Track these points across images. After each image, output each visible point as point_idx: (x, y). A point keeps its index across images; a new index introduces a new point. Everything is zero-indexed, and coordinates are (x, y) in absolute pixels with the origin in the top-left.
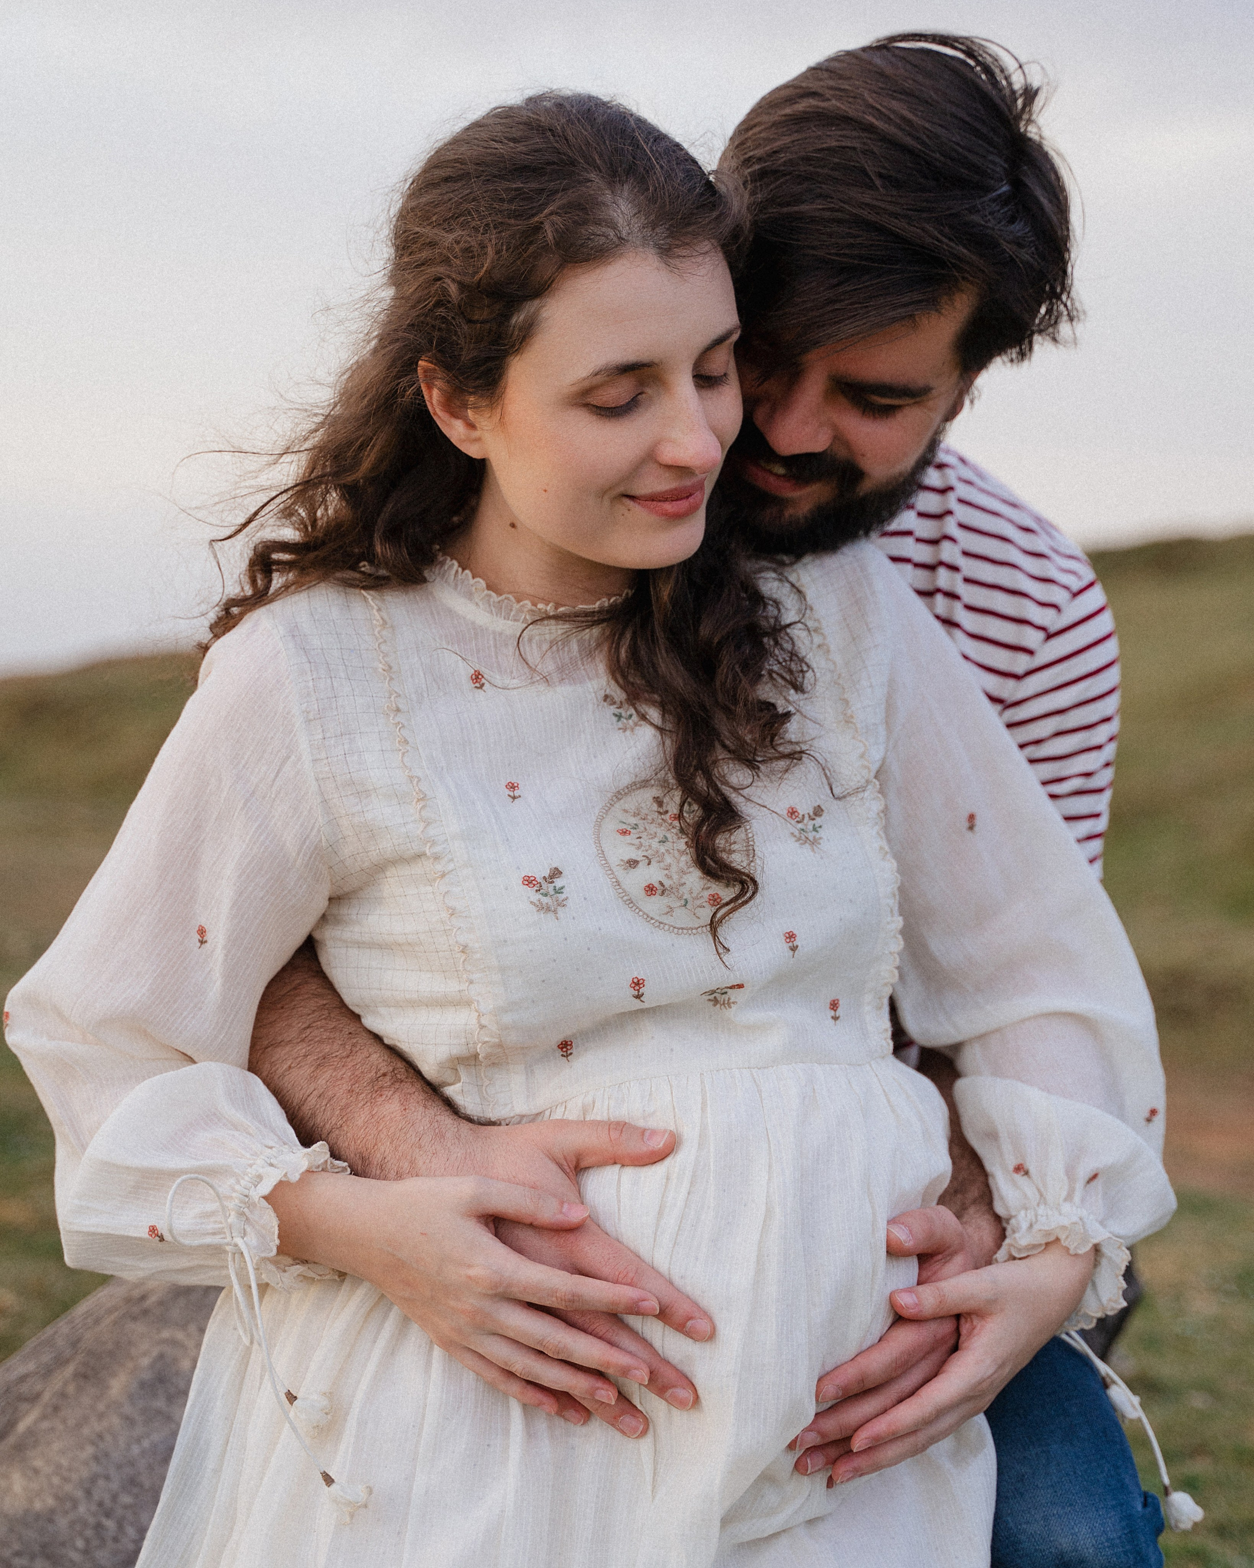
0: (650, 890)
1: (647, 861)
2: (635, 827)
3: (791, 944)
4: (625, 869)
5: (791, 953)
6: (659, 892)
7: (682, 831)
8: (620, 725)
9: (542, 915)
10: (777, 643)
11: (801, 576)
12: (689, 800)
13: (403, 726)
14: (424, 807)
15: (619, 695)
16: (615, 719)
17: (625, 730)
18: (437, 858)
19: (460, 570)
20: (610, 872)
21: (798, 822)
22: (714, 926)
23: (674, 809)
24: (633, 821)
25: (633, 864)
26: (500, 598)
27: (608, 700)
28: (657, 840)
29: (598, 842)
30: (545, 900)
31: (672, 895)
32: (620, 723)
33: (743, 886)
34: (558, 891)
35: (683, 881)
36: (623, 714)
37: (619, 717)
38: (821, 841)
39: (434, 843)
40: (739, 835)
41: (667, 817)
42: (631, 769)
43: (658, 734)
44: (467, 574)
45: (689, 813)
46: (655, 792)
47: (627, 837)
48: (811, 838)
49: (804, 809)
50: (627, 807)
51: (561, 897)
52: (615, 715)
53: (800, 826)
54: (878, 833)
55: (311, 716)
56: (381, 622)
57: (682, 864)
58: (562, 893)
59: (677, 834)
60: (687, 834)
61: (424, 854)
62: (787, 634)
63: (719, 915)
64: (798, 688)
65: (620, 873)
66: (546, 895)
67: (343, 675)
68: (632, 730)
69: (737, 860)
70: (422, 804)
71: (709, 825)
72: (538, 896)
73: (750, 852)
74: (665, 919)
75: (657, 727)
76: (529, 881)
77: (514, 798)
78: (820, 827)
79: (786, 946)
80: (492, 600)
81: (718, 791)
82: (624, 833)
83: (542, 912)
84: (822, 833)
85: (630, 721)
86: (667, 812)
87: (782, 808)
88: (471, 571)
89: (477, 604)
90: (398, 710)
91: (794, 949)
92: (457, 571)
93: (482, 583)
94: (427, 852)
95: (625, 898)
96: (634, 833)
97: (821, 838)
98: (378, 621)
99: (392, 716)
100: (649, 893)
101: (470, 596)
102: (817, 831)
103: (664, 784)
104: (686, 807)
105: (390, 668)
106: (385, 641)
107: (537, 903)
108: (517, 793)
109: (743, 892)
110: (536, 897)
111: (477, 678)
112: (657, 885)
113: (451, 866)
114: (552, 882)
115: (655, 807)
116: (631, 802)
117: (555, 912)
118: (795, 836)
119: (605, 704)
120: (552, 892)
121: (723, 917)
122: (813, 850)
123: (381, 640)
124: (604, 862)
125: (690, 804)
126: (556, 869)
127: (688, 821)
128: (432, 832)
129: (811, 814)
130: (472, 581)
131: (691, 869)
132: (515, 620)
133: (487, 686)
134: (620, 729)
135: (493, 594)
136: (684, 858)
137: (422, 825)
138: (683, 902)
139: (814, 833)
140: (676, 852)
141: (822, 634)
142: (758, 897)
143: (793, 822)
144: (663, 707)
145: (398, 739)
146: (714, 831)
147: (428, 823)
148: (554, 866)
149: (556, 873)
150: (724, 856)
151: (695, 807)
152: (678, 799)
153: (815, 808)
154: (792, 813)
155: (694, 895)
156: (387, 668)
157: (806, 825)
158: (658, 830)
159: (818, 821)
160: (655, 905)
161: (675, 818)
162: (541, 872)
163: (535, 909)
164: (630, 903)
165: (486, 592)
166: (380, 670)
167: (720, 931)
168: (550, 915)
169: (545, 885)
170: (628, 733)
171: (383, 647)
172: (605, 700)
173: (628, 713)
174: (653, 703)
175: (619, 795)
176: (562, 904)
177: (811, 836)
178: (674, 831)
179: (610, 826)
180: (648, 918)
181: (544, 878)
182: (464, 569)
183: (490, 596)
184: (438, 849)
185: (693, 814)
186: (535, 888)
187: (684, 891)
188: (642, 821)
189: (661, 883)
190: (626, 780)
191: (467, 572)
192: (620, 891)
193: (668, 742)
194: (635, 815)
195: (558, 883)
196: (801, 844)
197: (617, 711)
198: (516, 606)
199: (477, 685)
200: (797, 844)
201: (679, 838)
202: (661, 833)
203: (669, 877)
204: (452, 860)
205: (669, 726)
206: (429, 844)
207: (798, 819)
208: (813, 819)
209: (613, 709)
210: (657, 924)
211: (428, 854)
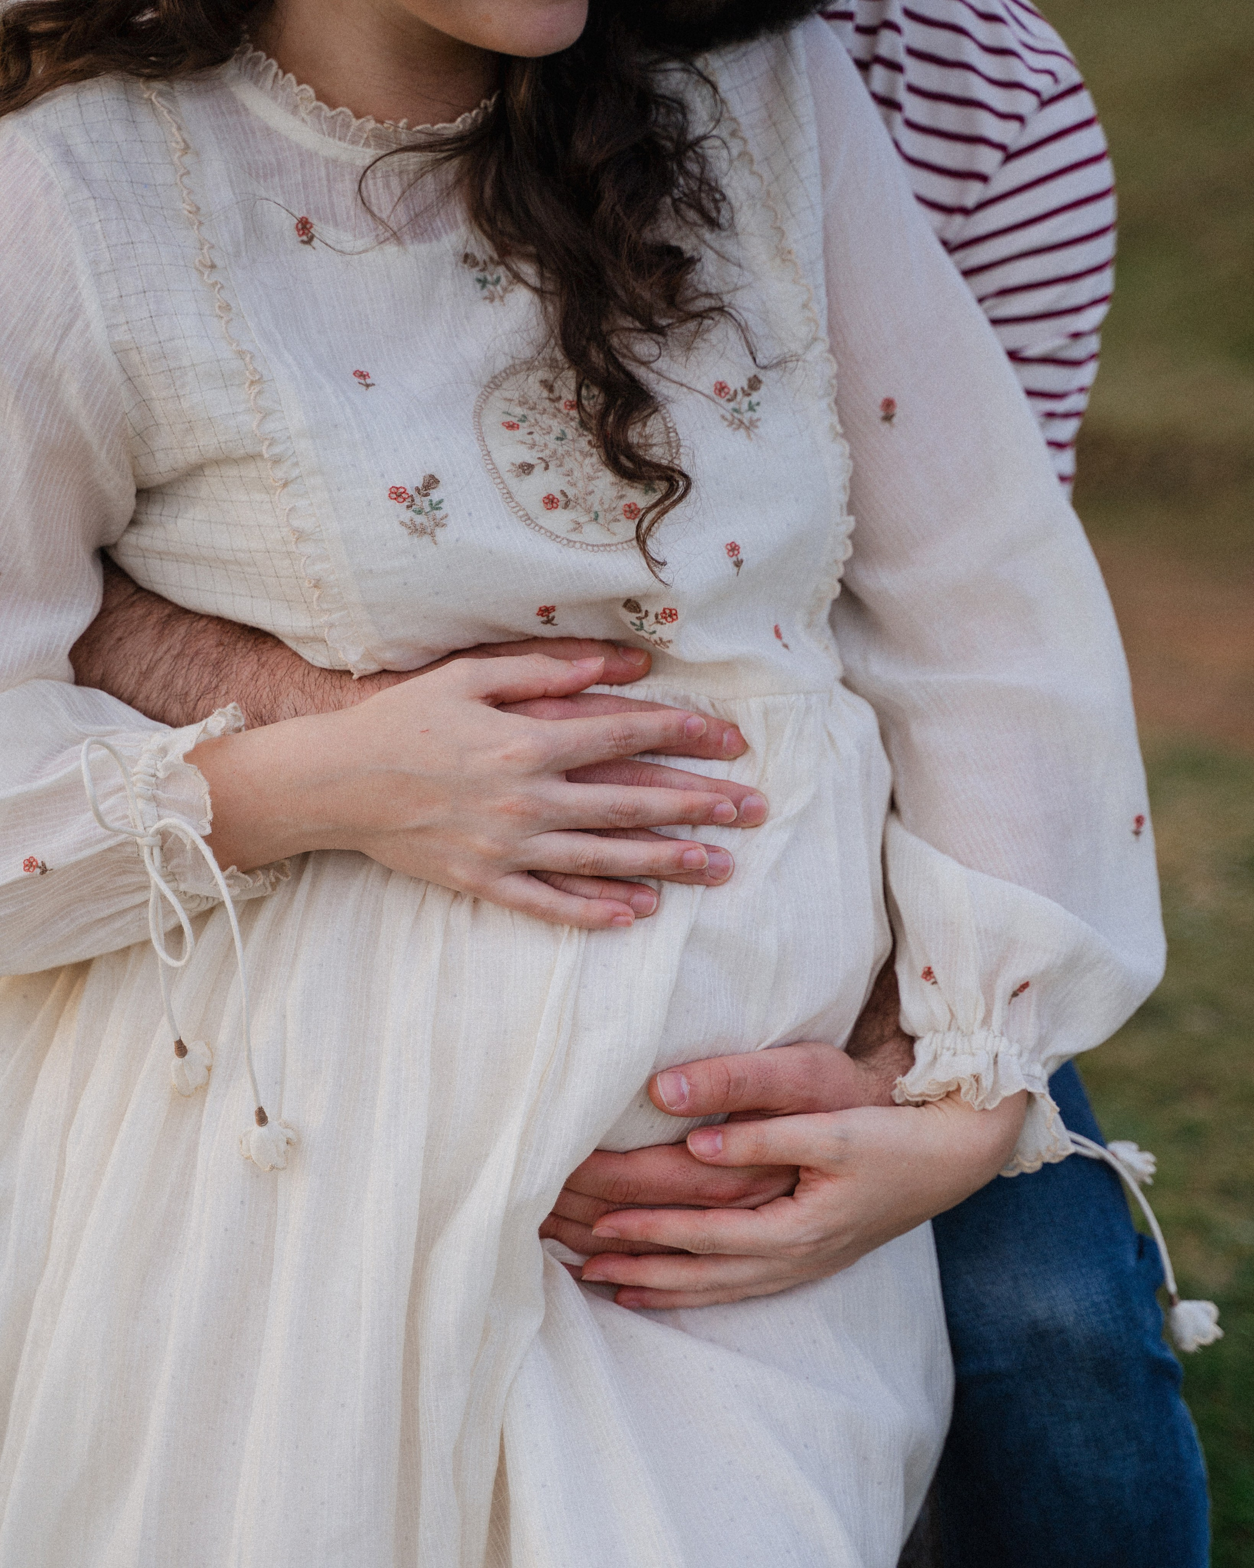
0: (550, 502)
1: (543, 465)
2: (524, 418)
3: (734, 558)
4: (518, 476)
5: (736, 569)
6: (561, 504)
7: (583, 424)
8: (486, 293)
9: (416, 539)
10: (681, 166)
11: (711, 62)
12: (586, 381)
13: (222, 287)
14: (259, 393)
15: (483, 249)
16: (478, 286)
17: (492, 300)
18: (277, 461)
19: (280, 73)
20: (499, 481)
21: (729, 400)
22: (641, 540)
23: (569, 395)
24: (519, 411)
25: (526, 468)
26: (334, 113)
27: (469, 261)
28: (553, 436)
29: (482, 439)
30: (419, 519)
31: (578, 507)
32: (485, 290)
33: (672, 485)
34: (436, 506)
35: (590, 488)
36: (489, 278)
37: (483, 282)
38: (759, 424)
39: (273, 442)
40: (654, 425)
41: (561, 405)
42: (506, 349)
43: (536, 299)
44: (289, 79)
45: (588, 399)
46: (542, 374)
47: (516, 432)
48: (746, 421)
49: (737, 382)
50: (507, 395)
51: (439, 514)
52: (479, 281)
53: (732, 405)
54: (829, 405)
55: (102, 268)
56: (183, 144)
57: (588, 470)
58: (440, 508)
59: (576, 430)
60: (589, 430)
61: (261, 456)
62: (695, 152)
63: (645, 525)
64: (713, 224)
65: (512, 482)
66: (419, 512)
67: (138, 217)
68: (502, 298)
69: (658, 454)
70: (256, 389)
71: (615, 414)
72: (410, 514)
73: (673, 444)
74: (574, 537)
75: (535, 290)
76: (397, 494)
77: (368, 386)
78: (758, 404)
79: (730, 562)
80: (323, 113)
81: (620, 367)
82: (511, 426)
83: (415, 535)
84: (760, 412)
85: (499, 288)
86: (560, 398)
87: (706, 385)
88: (295, 74)
89: (303, 120)
90: (213, 266)
91: (738, 564)
92: (276, 75)
93: (310, 91)
94: (264, 452)
95: (521, 513)
96: (524, 428)
97: (758, 420)
98: (177, 143)
99: (206, 273)
100: (549, 506)
101: (294, 110)
102: (754, 411)
103: (553, 364)
104: (584, 392)
105: (198, 209)
106: (188, 173)
107: (409, 523)
108: (369, 381)
109: (672, 489)
110: (407, 515)
111: (304, 227)
112: (558, 496)
113: (295, 473)
114: (426, 495)
115: (545, 394)
116: (510, 390)
117: (432, 534)
118: (726, 419)
119: (466, 266)
120: (428, 509)
121: (652, 524)
122: (749, 436)
123: (182, 171)
124: (490, 467)
125: (588, 387)
126: (432, 477)
127: (588, 410)
128: (271, 426)
129: (746, 388)
130: (296, 89)
131: (600, 474)
132: (353, 143)
133: (316, 242)
134: (485, 298)
135: (325, 107)
136: (588, 461)
137: (259, 416)
138: (593, 515)
139: (750, 414)
140: (578, 454)
141: (742, 139)
142: (693, 493)
143: (722, 402)
144: (540, 261)
145: (217, 305)
146: (623, 422)
147: (266, 414)
148: (429, 473)
149: (431, 482)
150: (641, 453)
151: (595, 391)
152: (573, 385)
153: (750, 380)
154: (721, 388)
155: (606, 506)
156: (195, 209)
157: (740, 403)
158: (551, 422)
159: (755, 397)
160: (560, 519)
161: (572, 407)
162: (412, 481)
163: (406, 531)
164: (527, 519)
165: (315, 103)
166: (186, 212)
167: (651, 544)
168: (426, 539)
169: (418, 499)
170: (497, 302)
171: (186, 180)
172: (465, 261)
173: (495, 277)
174: (527, 257)
175: (495, 383)
176: (439, 524)
177: (747, 417)
178: (573, 424)
179: (493, 419)
180: (554, 537)
181: (417, 489)
182: (285, 73)
183: (319, 108)
184: (277, 450)
185: (594, 398)
186: (406, 503)
187: (594, 501)
188: (530, 412)
189: (563, 493)
190: (502, 363)
191: (290, 75)
192: (513, 504)
193: (550, 309)
194: (521, 404)
195: (435, 495)
196: (735, 429)
197: (481, 276)
198: (355, 123)
199: (305, 238)
200: (729, 430)
201: (580, 435)
202: (557, 426)
203: (573, 485)
204: (296, 464)
205: (550, 287)
206: (267, 443)
207: (728, 397)
208: (749, 395)
209: (475, 273)
210: (565, 542)
211: (266, 456)
